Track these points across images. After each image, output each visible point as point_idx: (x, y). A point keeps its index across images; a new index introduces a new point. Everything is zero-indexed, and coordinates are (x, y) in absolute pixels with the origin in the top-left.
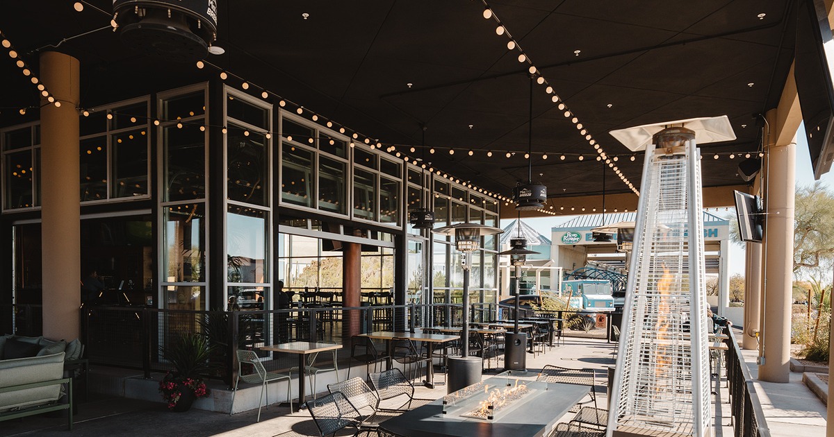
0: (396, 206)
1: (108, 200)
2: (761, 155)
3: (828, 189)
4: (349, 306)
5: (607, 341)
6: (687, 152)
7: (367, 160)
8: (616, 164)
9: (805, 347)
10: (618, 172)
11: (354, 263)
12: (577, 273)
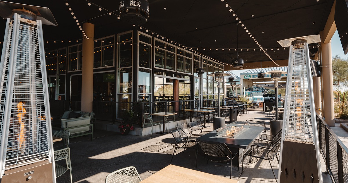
0: (190, 67)
1: (101, 68)
2: (318, 47)
3: (341, 58)
4: (175, 101)
5: (263, 112)
6: (305, 47)
7: (181, 53)
8: (266, 51)
9: (339, 114)
10: (267, 54)
11: (177, 86)
12: (250, 89)
